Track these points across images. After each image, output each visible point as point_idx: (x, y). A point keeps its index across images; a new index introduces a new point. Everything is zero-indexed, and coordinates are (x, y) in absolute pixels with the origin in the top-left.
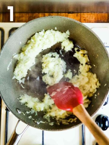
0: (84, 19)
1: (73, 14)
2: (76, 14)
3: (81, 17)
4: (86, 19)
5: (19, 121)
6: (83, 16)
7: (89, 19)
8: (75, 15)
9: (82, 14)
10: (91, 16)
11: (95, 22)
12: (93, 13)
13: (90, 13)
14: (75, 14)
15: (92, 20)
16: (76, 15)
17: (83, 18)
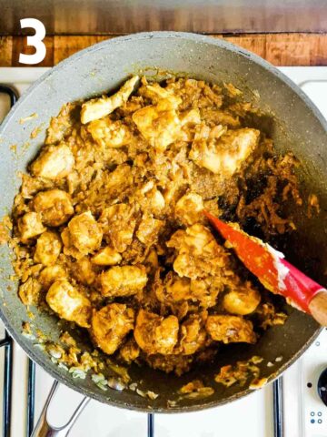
0: (275, 53)
1: (241, 39)
2: (249, 38)
3: (265, 48)
4: (284, 53)
5: (56, 384)
6: (272, 43)
7: (292, 55)
8: (246, 42)
9: (269, 37)
10: (300, 43)
11: (312, 64)
12: (305, 35)
13: (295, 34)
14: (245, 38)
15: (302, 56)
16: (250, 42)
17: (272, 50)
